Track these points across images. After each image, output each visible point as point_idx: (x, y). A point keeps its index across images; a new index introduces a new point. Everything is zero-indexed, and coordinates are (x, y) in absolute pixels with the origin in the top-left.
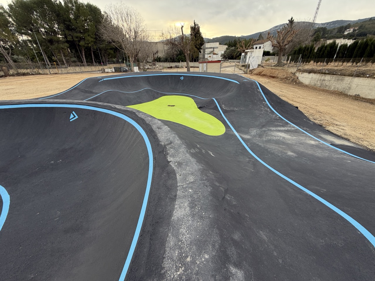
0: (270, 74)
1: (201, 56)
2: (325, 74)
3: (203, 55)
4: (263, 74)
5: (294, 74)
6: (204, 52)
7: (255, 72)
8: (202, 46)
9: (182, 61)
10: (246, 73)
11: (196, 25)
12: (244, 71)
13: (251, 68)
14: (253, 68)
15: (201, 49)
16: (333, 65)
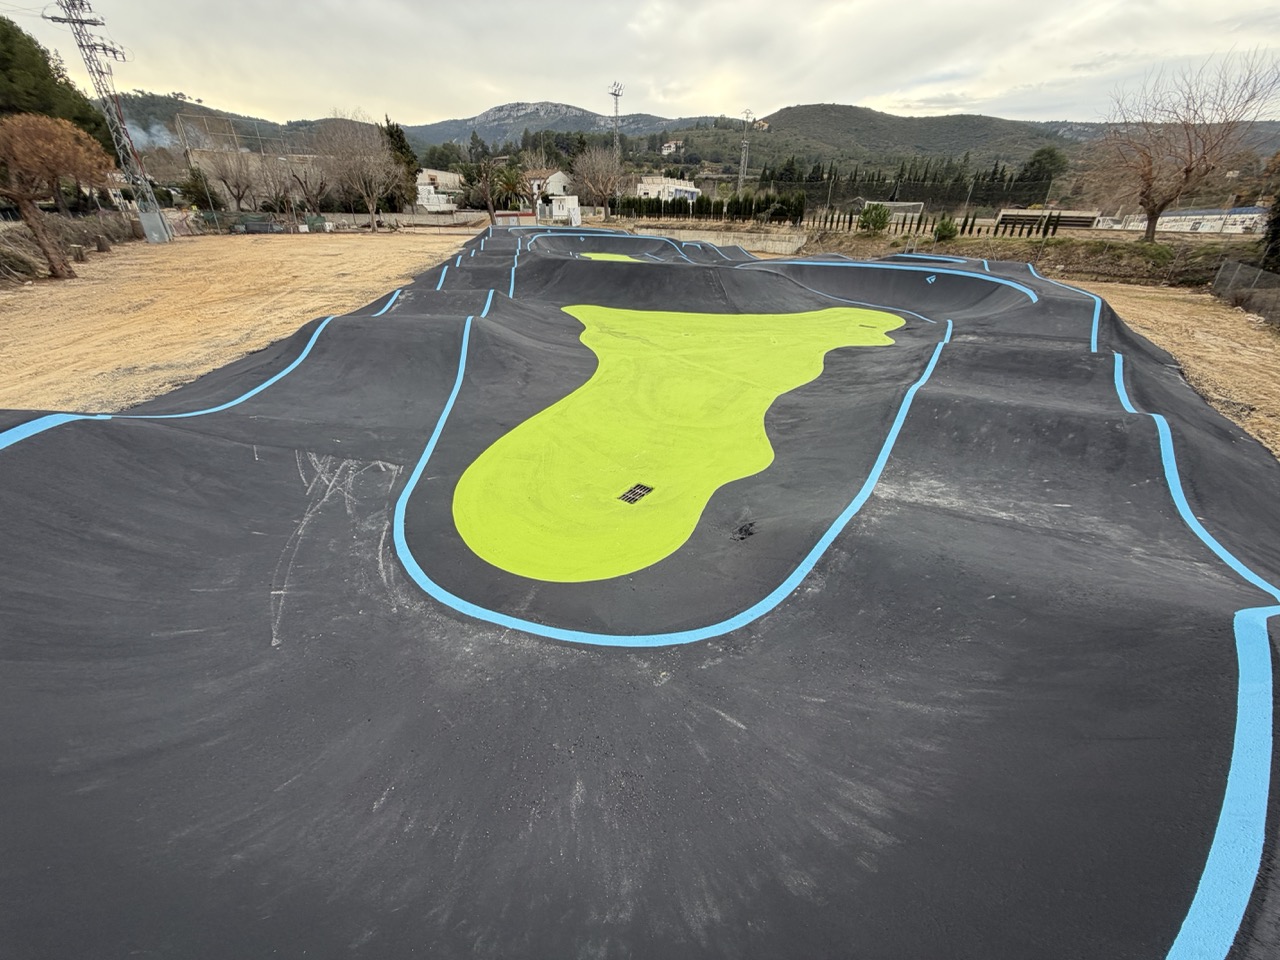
2: (660, 228)
5: (632, 231)
11: (393, 126)
16: (664, 220)
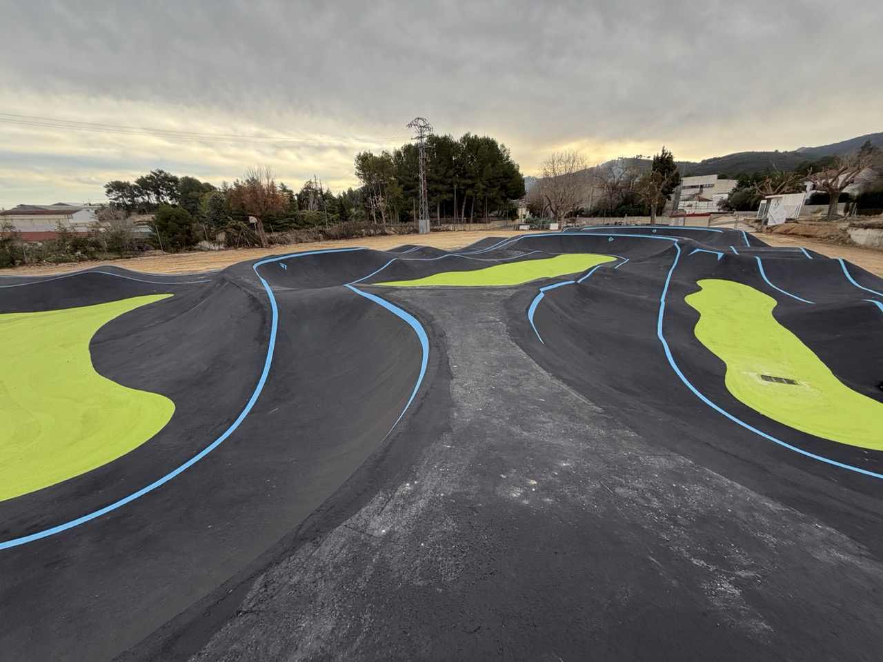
0: (803, 233)
1: (669, 205)
3: (674, 204)
4: (791, 232)
6: (678, 198)
7: (778, 230)
8: (674, 187)
9: (629, 215)
10: (761, 232)
11: (666, 154)
12: (757, 229)
13: (770, 224)
14: (774, 224)
15: (672, 193)
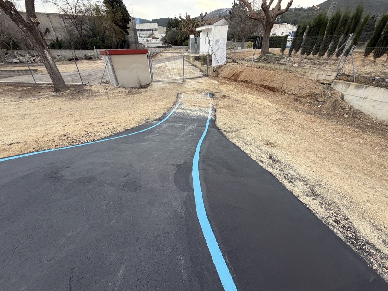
0: (260, 82)
1: (130, 39)
3: (135, 38)
5: (328, 85)
7: (224, 74)
10: (208, 76)
13: (215, 64)
14: (218, 65)
